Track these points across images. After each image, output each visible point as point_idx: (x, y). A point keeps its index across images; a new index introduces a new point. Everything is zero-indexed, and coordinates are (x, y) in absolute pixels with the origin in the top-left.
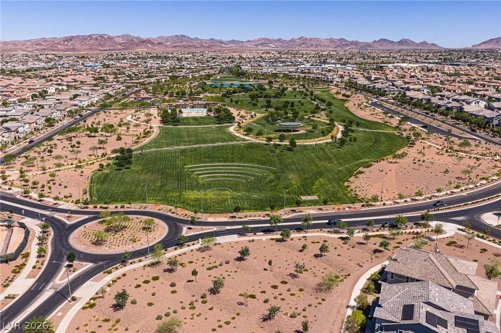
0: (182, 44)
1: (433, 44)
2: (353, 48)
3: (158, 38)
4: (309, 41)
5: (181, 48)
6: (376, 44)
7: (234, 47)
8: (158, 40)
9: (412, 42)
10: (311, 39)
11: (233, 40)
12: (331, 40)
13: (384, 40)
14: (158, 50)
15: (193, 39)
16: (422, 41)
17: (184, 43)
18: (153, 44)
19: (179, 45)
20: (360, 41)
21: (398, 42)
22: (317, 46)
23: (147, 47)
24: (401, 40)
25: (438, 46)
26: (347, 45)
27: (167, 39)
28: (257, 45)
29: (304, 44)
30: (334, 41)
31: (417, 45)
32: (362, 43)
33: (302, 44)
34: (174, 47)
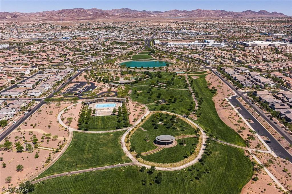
0: (126, 15)
1: (280, 14)
2: (229, 17)
3: (113, 10)
4: (202, 11)
5: (125, 18)
6: (244, 14)
7: (157, 17)
8: (112, 11)
9: (267, 12)
10: (204, 11)
11: (157, 11)
12: (216, 11)
13: (249, 11)
15: (133, 11)
16: (274, 12)
17: (127, 14)
18: (108, 15)
19: (124, 15)
20: (234, 12)
21: (258, 12)
22: (207, 15)
23: (105, 17)
24: (260, 11)
25: (283, 15)
26: (226, 15)
27: (118, 11)
28: (171, 15)
29: (199, 14)
30: (218, 12)
31: (270, 14)
32: (235, 13)
33: (198, 14)
34: (121, 17)
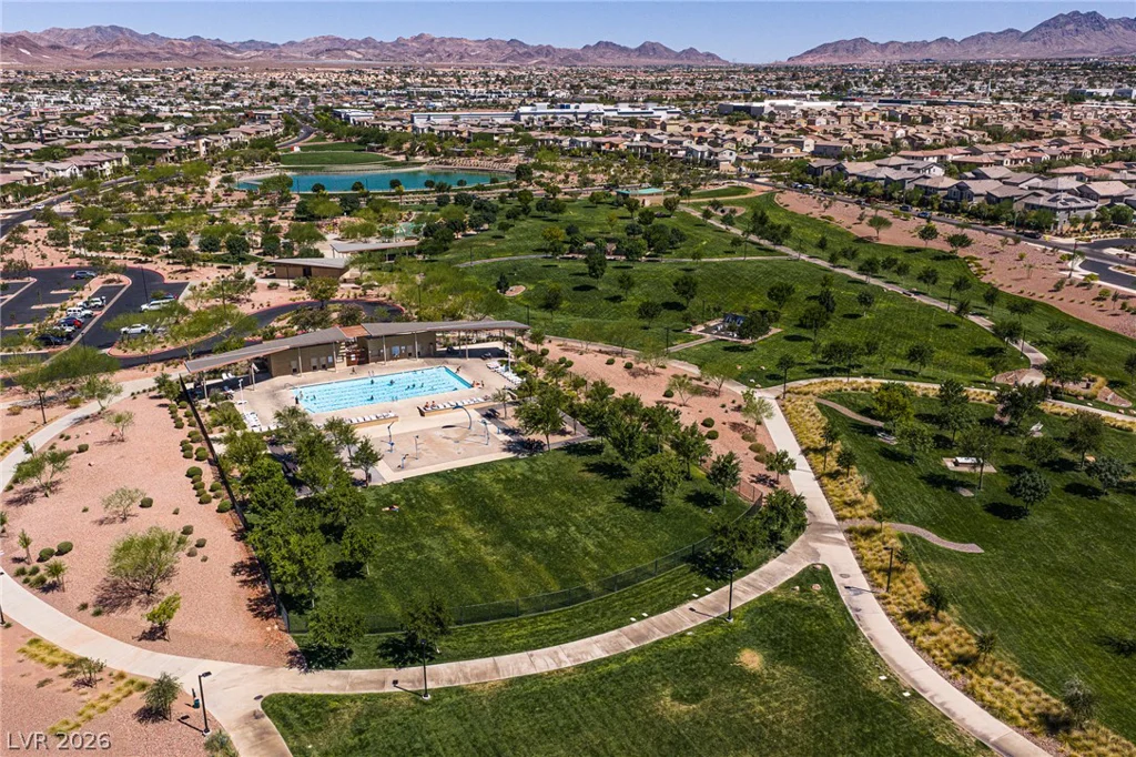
0: (117, 48)
1: (709, 55)
2: (543, 62)
3: (49, 32)
4: (439, 44)
5: (116, 59)
6: (590, 54)
7: (260, 59)
8: (47, 37)
9: (666, 49)
10: (443, 41)
11: (252, 41)
12: (491, 44)
13: (607, 44)
14: (51, 65)
15: (146, 37)
16: (687, 48)
17: (125, 47)
18: (33, 47)
19: (109, 51)
20: (556, 46)
21: (636, 50)
22: (462, 57)
23: (19, 56)
24: (643, 46)
25: (719, 59)
26: (530, 56)
27: (74, 36)
28: (318, 54)
29: (429, 51)
30: (498, 48)
31: (678, 55)
32: (560, 50)
33: (427, 52)
34: (94, 57)
